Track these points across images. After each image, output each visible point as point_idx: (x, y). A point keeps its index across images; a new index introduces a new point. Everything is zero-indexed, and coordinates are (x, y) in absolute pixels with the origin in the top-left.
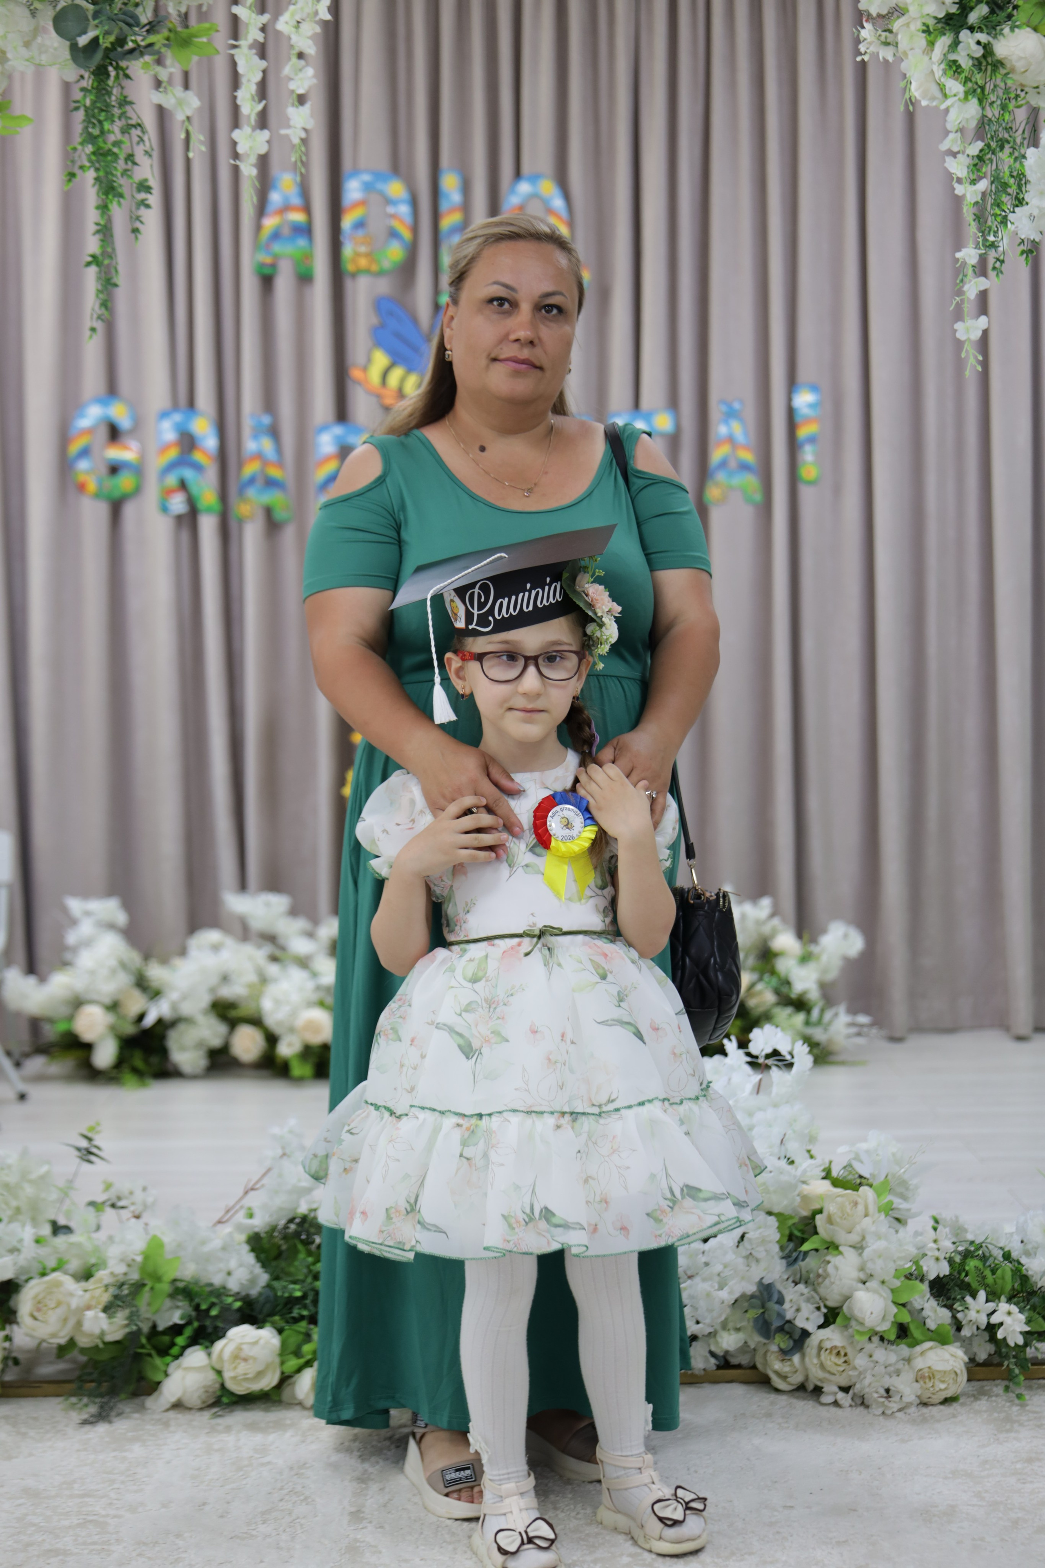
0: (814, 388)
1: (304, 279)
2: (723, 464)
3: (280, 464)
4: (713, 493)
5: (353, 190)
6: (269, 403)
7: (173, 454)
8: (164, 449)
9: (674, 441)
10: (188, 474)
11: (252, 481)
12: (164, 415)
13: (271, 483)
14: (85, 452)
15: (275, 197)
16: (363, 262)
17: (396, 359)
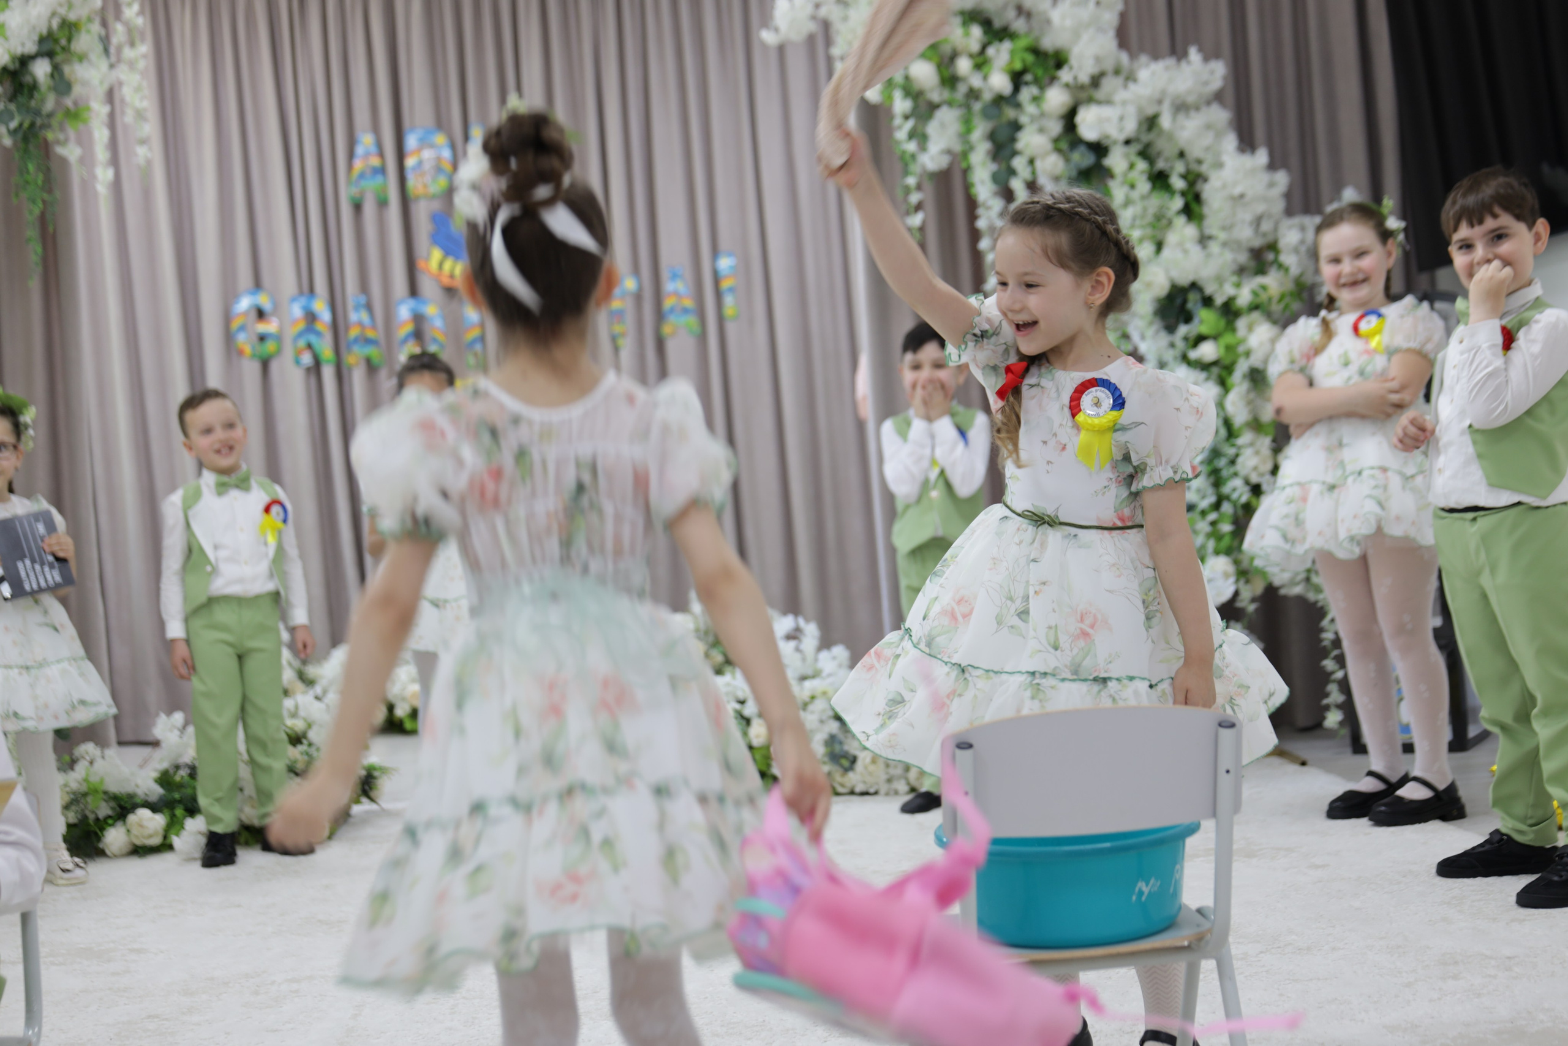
0: (730, 254)
1: (382, 204)
2: (672, 310)
3: (374, 327)
4: (667, 329)
5: (411, 141)
6: (364, 286)
7: (301, 326)
8: (295, 322)
9: (638, 297)
10: (313, 339)
11: (356, 340)
12: (293, 300)
13: (368, 341)
14: (242, 328)
15: (360, 150)
16: (420, 190)
17: (447, 253)
